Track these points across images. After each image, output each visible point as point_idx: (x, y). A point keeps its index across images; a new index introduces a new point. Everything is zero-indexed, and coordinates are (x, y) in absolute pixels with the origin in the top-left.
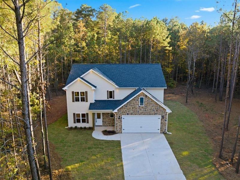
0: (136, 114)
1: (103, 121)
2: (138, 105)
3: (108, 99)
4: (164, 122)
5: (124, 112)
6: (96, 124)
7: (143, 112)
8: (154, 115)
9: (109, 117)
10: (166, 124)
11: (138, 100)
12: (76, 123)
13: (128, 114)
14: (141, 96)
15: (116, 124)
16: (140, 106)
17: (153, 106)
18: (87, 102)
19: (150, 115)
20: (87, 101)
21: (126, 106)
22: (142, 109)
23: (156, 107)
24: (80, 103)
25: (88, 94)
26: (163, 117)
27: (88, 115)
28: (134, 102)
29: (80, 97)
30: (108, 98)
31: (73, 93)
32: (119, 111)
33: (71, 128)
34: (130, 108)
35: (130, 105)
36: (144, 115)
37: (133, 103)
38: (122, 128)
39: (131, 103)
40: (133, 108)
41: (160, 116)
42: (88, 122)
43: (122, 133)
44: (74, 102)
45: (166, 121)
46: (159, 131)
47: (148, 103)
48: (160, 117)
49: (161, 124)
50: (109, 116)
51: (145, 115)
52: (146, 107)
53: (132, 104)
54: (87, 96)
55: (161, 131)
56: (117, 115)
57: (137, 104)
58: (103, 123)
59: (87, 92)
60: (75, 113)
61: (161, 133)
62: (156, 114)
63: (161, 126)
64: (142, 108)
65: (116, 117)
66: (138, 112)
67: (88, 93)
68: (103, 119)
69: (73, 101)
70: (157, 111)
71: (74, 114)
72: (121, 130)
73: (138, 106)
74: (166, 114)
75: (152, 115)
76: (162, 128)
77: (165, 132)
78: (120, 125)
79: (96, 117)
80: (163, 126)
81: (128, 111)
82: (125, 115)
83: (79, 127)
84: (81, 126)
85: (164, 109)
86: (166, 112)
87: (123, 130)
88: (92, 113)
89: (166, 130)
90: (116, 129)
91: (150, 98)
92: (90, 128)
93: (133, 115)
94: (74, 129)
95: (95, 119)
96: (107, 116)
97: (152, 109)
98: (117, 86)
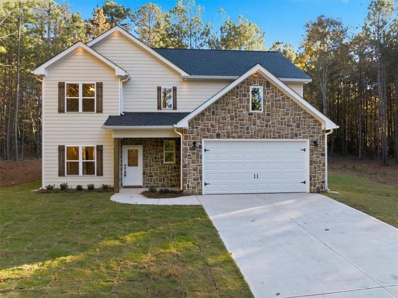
1: (144, 173)
2: (248, 110)
3: (159, 111)
4: (318, 160)
5: (208, 131)
6: (126, 182)
7: (260, 131)
8: (292, 138)
9: (162, 162)
10: (324, 165)
11: (245, 96)
12: (64, 175)
13: (218, 136)
14: (255, 83)
15: (185, 166)
16: (251, 111)
17: (287, 114)
18: (100, 115)
19: (279, 137)
20: (100, 111)
21: (213, 112)
22: (258, 121)
23: (295, 114)
24: (81, 118)
25: (104, 90)
26: (315, 143)
27: (102, 151)
28: (236, 100)
29: (80, 98)
30: (159, 108)
31: (61, 86)
32: (193, 128)
33: (50, 189)
34: (224, 118)
35: (225, 110)
36: (264, 137)
37: (234, 105)
38: (201, 179)
39: (227, 104)
40: (232, 119)
41: (308, 140)
42: (100, 173)
43: (200, 194)
44: (62, 114)
45: (323, 155)
46: (307, 188)
47: (272, 104)
48: (307, 144)
49: (311, 164)
50: (162, 157)
51: (267, 138)
52: (268, 115)
53: (230, 107)
54: (100, 96)
55: (311, 185)
56: (186, 138)
57: (243, 108)
58: (143, 177)
59: (101, 83)
60: (64, 146)
61: (311, 192)
62: (296, 135)
63: (311, 172)
64: (259, 118)
65: (185, 144)
66: (248, 129)
67: (104, 86)
68: (145, 165)
69: (61, 110)
70: (298, 126)
71: (61, 149)
72: (198, 183)
73: (245, 112)
74: (323, 137)
75: (286, 138)
76: (315, 177)
77: (322, 188)
78: (195, 170)
79: (125, 161)
80: (315, 171)
81: (220, 128)
82: (212, 137)
83: (75, 187)
84: (80, 184)
85: (316, 121)
86: (324, 131)
87: (205, 184)
88: (113, 137)
89: (324, 182)
90: (185, 181)
91: (279, 90)
92: (105, 188)
93: (233, 137)
94: (57, 191)
95: (122, 165)
96: (156, 158)
97: (285, 121)
98: (184, 74)
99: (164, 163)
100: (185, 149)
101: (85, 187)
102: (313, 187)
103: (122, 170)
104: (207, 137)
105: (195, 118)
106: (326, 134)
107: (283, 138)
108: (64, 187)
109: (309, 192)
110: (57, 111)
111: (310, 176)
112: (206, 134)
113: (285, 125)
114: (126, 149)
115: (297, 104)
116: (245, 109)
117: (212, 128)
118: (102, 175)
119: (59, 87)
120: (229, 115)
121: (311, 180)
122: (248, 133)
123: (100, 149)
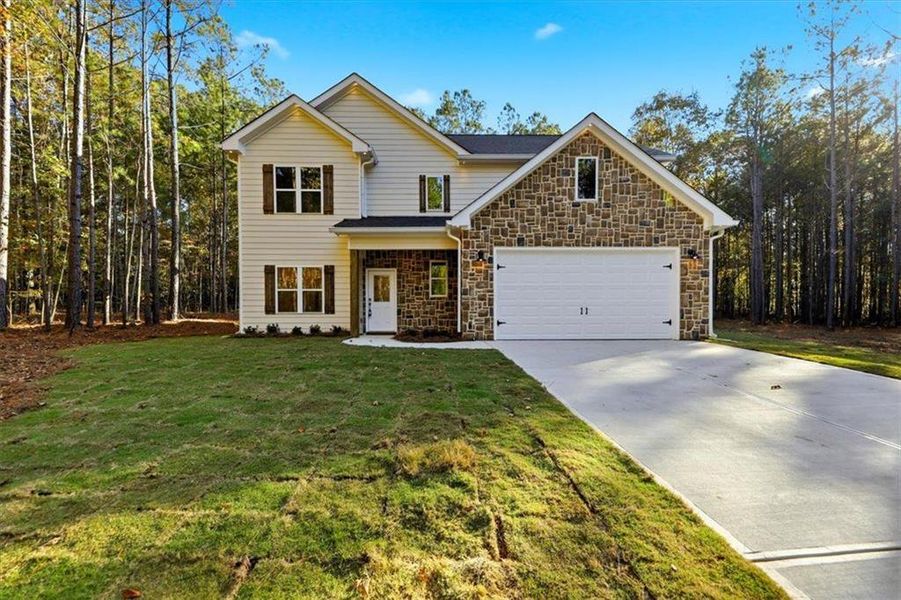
0: (558, 244)
1: (399, 312)
2: (571, 197)
3: (423, 214)
4: (696, 282)
5: (504, 233)
7: (592, 233)
8: (649, 245)
10: (707, 293)
11: (567, 173)
12: (274, 312)
13: (521, 242)
14: (584, 151)
15: (465, 292)
16: (577, 199)
17: (641, 204)
18: (329, 217)
19: (626, 244)
20: (329, 211)
21: (512, 202)
22: (589, 217)
23: (655, 204)
24: (298, 220)
25: (335, 178)
26: (692, 253)
27: (332, 274)
28: (552, 181)
29: (298, 190)
30: (423, 209)
31: (267, 170)
32: (478, 228)
33: (251, 333)
34: (531, 212)
35: (533, 197)
36: (599, 245)
37: (547, 189)
38: (492, 314)
39: (536, 188)
40: (544, 214)
41: (677, 250)
42: (330, 310)
43: (490, 338)
44: (269, 216)
45: (705, 274)
46: (675, 331)
47: (615, 186)
48: (674, 254)
49: (683, 290)
50: (427, 287)
51: (605, 245)
52: (607, 205)
53: (541, 193)
54: (329, 188)
55: (682, 327)
56: (467, 245)
57: (564, 193)
58: (399, 318)
59: (331, 167)
60: (273, 267)
61: (682, 339)
62: (656, 240)
63: (682, 304)
64: (591, 212)
65: (464, 255)
66: (571, 231)
67: (335, 172)
68: (401, 300)
69: (268, 210)
70: (660, 224)
71: (269, 271)
72: (487, 321)
73: (567, 201)
74: (706, 242)
75: (639, 245)
76: (689, 312)
77: (703, 331)
78: (482, 298)
79: (370, 293)
80: (691, 303)
81: (523, 228)
82: (510, 244)
83: (289, 331)
84: (298, 326)
85: (693, 216)
86: (707, 233)
87: (499, 323)
88: (349, 248)
89: (706, 322)
90: (464, 317)
91: (626, 163)
92: (338, 332)
93: (546, 244)
94: (261, 335)
95: (364, 299)
96: (417, 288)
97: (636, 217)
98: (461, 152)
99: (431, 296)
100: (466, 265)
101: (306, 330)
102: (685, 331)
103: (364, 306)
104: (502, 244)
105: (482, 212)
106: (711, 240)
107: (632, 245)
108: (273, 330)
109: (678, 338)
110: (262, 211)
111: (682, 311)
112: (500, 238)
113: (636, 223)
114: (371, 275)
115: (659, 187)
116: (567, 197)
117: (509, 229)
118: (333, 312)
119: (264, 172)
120: (539, 207)
121: (682, 317)
122: (571, 237)
123: (330, 271)
